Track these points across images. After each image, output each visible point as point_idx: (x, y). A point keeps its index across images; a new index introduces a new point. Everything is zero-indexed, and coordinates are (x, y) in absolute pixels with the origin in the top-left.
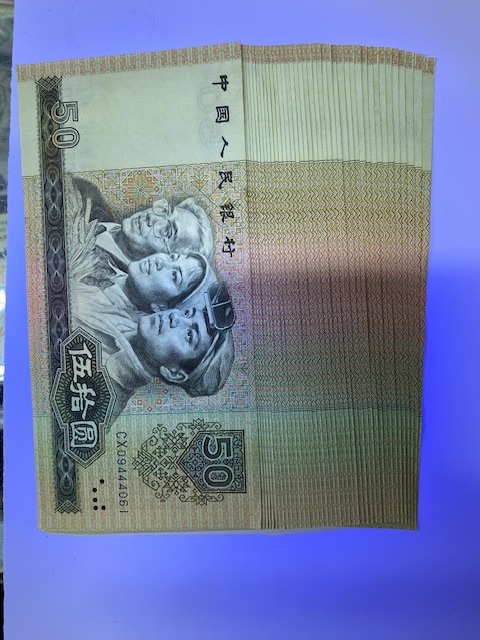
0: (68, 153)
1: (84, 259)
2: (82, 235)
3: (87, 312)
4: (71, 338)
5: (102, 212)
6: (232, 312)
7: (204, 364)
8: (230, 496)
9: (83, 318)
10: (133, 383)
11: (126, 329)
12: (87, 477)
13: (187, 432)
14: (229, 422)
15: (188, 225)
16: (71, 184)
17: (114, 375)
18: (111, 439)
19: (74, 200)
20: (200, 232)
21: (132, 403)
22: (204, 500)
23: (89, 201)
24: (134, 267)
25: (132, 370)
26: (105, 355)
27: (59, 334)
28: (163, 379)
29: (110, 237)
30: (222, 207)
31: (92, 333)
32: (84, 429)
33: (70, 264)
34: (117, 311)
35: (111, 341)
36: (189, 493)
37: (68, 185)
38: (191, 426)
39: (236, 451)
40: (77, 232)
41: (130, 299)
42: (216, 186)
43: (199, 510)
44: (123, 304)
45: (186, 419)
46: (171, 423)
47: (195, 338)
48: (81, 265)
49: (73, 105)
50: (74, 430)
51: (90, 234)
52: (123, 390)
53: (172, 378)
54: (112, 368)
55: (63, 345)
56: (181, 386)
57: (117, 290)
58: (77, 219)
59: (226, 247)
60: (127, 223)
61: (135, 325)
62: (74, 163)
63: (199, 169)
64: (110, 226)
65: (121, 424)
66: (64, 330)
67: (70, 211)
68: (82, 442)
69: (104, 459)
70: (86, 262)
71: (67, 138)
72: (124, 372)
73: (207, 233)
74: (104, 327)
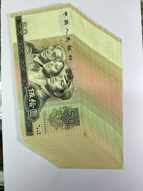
0: (25, 36)
1: (31, 64)
2: (30, 58)
3: (32, 79)
4: (28, 86)
5: (35, 51)
6: (72, 76)
7: (66, 91)
8: (75, 127)
9: (32, 81)
10: (46, 98)
11: (43, 82)
12: (35, 125)
13: (62, 110)
14: (74, 106)
15: (59, 53)
16: (26, 44)
17: (41, 96)
18: (41, 114)
19: (27, 49)
20: (62, 54)
21: (46, 103)
22: (68, 128)
23: (31, 48)
24: (45, 66)
25: (46, 94)
26: (38, 90)
27: (25, 86)
28: (55, 96)
29: (38, 58)
30: (68, 47)
31: (34, 85)
32: (33, 112)
33: (27, 66)
34: (41, 78)
35: (40, 86)
36: (64, 127)
37: (25, 44)
38: (63, 108)
39: (76, 114)
40: (28, 57)
41: (44, 74)
42: (66, 41)
43: (67, 131)
44: (42, 76)
45: (62, 106)
46: (58, 108)
47: (63, 84)
48: (30, 66)
49: (25, 23)
50: (31, 112)
51: (32, 57)
52: (44, 100)
53: (57, 95)
54: (40, 94)
55: (26, 89)
56: (60, 97)
57: (40, 72)
58: (28, 54)
59: (70, 58)
60: (42, 54)
61: (46, 81)
62: (27, 38)
63: (61, 37)
64: (37, 55)
65: (44, 109)
66: (26, 84)
67: (26, 52)
68: (33, 115)
69: (40, 119)
70: (31, 65)
71: (24, 32)
72: (44, 95)
73: (64, 55)
74: (38, 83)
